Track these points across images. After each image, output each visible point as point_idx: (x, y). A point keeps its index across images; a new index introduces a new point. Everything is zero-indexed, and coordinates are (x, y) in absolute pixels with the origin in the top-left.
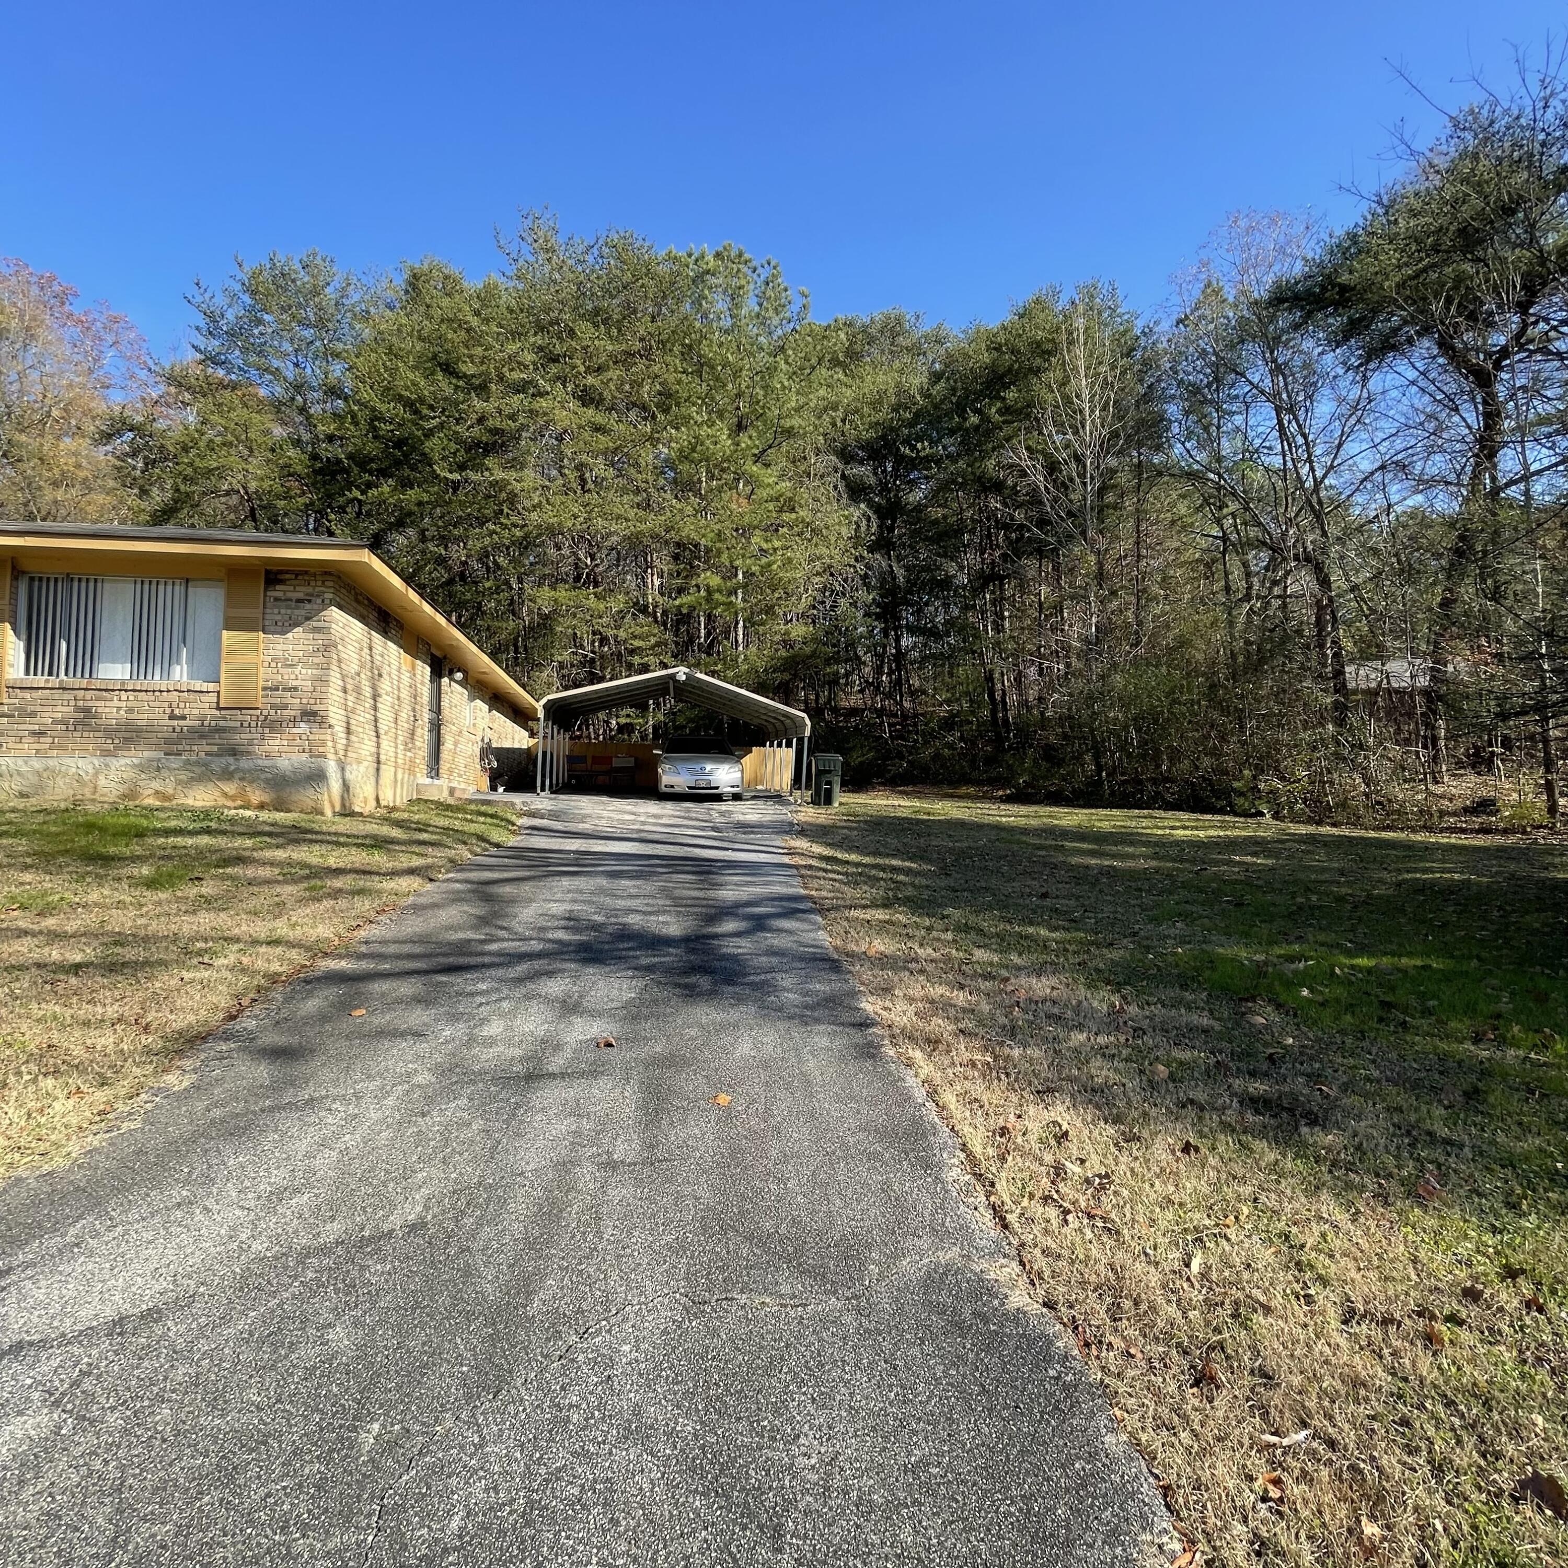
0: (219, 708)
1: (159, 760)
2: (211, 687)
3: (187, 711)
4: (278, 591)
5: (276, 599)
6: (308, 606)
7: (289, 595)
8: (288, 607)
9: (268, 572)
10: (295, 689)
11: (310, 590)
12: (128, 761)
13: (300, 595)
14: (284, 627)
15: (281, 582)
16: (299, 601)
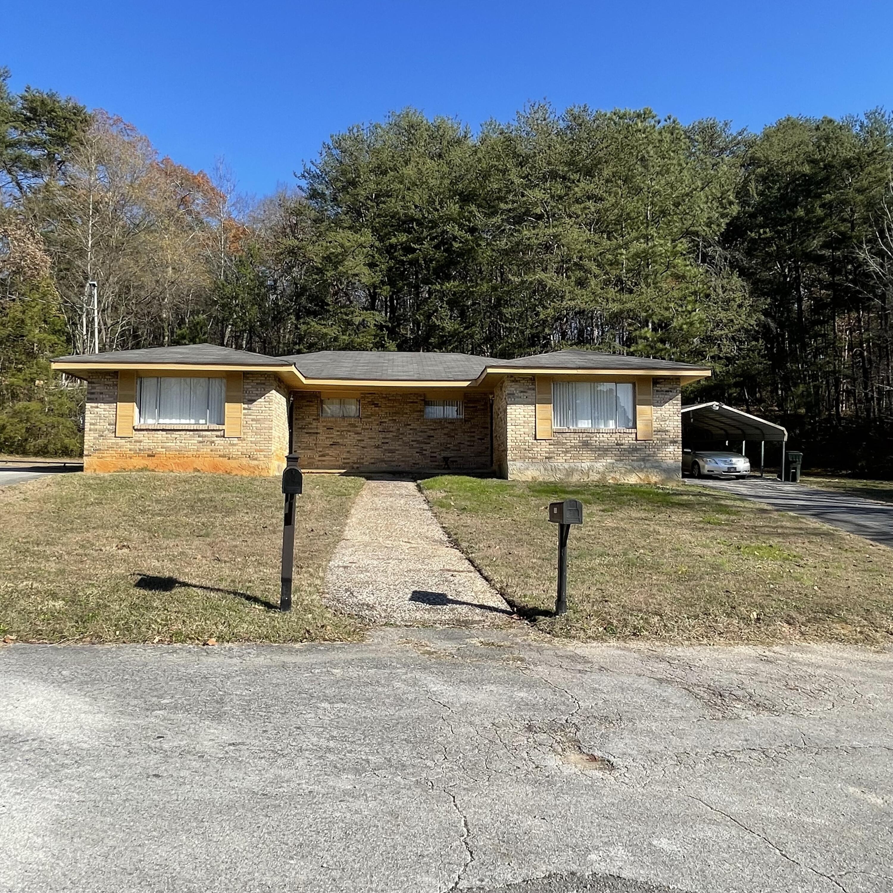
0: (636, 440)
1: (613, 463)
2: (633, 431)
3: (623, 441)
4: (658, 387)
5: (657, 391)
6: (671, 394)
7: (663, 389)
8: (662, 394)
9: (653, 379)
10: (667, 431)
11: (671, 386)
12: (601, 464)
13: (667, 389)
14: (661, 403)
15: (659, 383)
16: (666, 391)
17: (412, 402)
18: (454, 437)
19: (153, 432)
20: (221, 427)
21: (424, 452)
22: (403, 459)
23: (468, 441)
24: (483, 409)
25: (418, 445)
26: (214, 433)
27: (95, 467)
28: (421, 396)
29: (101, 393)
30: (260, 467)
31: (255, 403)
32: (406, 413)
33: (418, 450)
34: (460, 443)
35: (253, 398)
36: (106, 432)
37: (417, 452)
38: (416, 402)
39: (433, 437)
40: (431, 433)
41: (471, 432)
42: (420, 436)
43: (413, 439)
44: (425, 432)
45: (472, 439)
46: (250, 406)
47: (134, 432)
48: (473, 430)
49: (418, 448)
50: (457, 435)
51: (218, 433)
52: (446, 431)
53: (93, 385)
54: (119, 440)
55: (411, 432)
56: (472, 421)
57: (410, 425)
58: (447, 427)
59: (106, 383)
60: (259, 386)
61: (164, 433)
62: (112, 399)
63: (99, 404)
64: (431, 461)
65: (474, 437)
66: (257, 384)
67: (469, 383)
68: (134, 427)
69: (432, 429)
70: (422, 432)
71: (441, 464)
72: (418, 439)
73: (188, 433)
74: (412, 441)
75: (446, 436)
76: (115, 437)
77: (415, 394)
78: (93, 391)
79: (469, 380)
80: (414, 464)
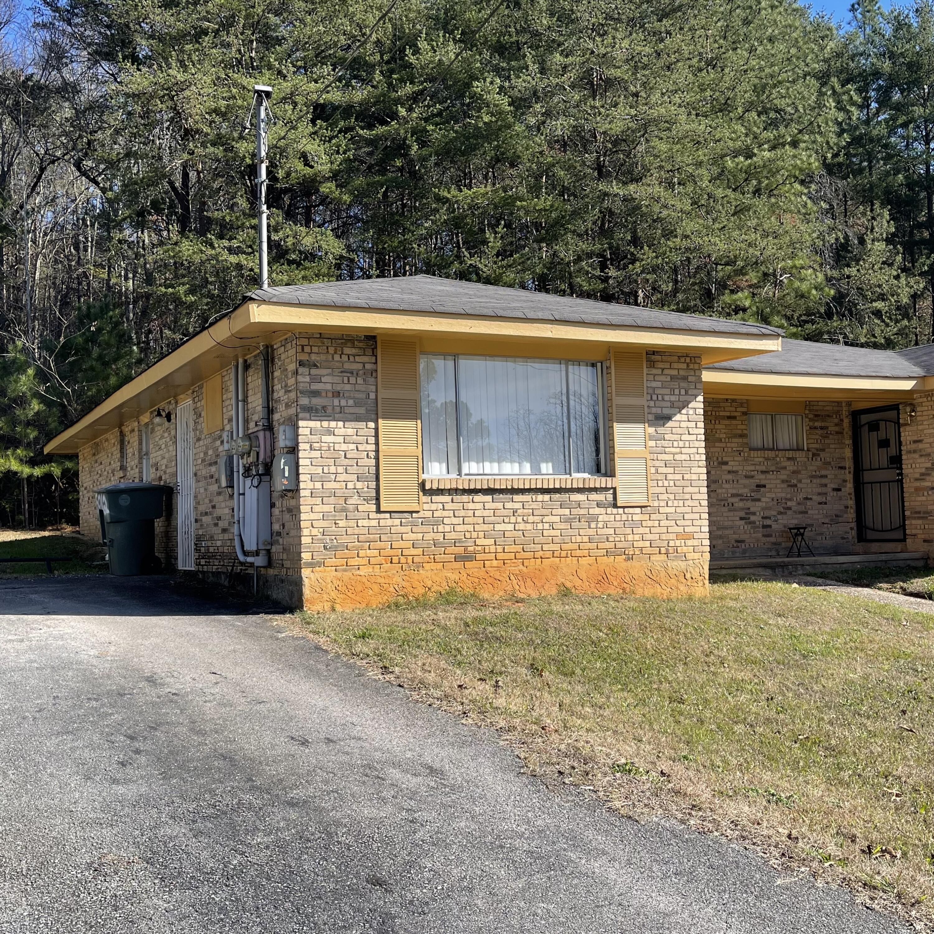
17: (729, 418)
18: (796, 486)
19: (465, 498)
20: (608, 482)
21: (753, 518)
22: (720, 533)
23: (819, 494)
24: (837, 433)
25: (741, 504)
26: (594, 496)
27: (334, 594)
28: (741, 405)
29: (337, 394)
30: (688, 576)
31: (670, 424)
32: (720, 441)
33: (742, 514)
34: (806, 499)
35: (666, 411)
36: (355, 500)
37: (741, 519)
38: (734, 418)
39: (764, 486)
40: (760, 478)
41: (822, 477)
42: (745, 486)
43: (734, 491)
44: (752, 477)
45: (824, 490)
46: (661, 430)
47: (424, 499)
48: (823, 473)
49: (742, 509)
50: (800, 481)
51: (600, 497)
52: (783, 475)
53: (314, 371)
54: (387, 521)
55: (730, 477)
56: (822, 454)
57: (726, 463)
58: (785, 468)
59: (347, 366)
60: (675, 384)
61: (489, 498)
62: (362, 410)
63: (333, 424)
64: (764, 536)
65: (826, 485)
66: (672, 378)
67: (913, 383)
68: (422, 485)
69: (763, 472)
70: (746, 477)
71: (780, 540)
72: (740, 492)
73: (540, 497)
74: (733, 495)
75: (784, 485)
76: (379, 511)
77: (734, 401)
78: (315, 387)
79: (910, 378)
80: (737, 541)
